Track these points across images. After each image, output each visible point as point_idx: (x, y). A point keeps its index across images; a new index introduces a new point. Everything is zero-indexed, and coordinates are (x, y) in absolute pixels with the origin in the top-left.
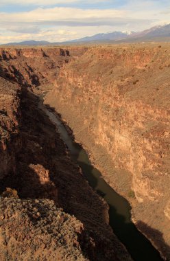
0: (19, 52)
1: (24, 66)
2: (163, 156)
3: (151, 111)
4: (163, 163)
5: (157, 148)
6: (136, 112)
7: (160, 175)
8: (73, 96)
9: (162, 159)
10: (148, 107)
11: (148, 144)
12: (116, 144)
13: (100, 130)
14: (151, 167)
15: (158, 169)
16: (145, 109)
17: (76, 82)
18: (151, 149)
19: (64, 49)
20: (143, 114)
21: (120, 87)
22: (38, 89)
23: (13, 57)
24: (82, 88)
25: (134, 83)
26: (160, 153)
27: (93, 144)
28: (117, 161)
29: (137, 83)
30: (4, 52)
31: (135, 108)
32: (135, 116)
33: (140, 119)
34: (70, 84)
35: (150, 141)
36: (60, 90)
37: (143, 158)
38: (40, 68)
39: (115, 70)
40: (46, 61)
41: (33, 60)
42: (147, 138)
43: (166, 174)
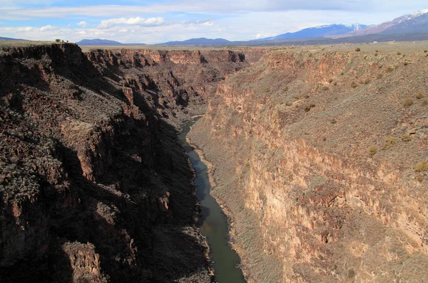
0: (164, 55)
1: (166, 76)
2: (330, 240)
3: (318, 159)
4: (329, 253)
5: (319, 224)
6: (297, 159)
7: (322, 273)
8: (228, 125)
9: (328, 246)
10: (314, 152)
11: (306, 217)
12: (268, 211)
13: (252, 185)
14: (308, 258)
15: (319, 262)
16: (310, 156)
17: (235, 104)
18: (309, 226)
19: (236, 51)
20: (307, 164)
21: (283, 116)
22: (186, 113)
23: (151, 63)
24: (243, 114)
25: (307, 110)
26: (324, 235)
27: (242, 208)
28: (268, 241)
29: (312, 109)
30: (137, 55)
31: (295, 151)
32: (296, 166)
33: (303, 172)
34: (227, 106)
35: (308, 212)
36: (213, 116)
37: (297, 241)
38: (195, 80)
39: (291, 86)
40: (205, 69)
41: (185, 68)
42: (303, 206)
43: (333, 273)
